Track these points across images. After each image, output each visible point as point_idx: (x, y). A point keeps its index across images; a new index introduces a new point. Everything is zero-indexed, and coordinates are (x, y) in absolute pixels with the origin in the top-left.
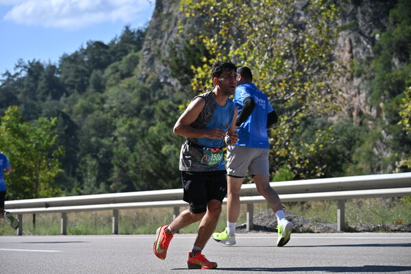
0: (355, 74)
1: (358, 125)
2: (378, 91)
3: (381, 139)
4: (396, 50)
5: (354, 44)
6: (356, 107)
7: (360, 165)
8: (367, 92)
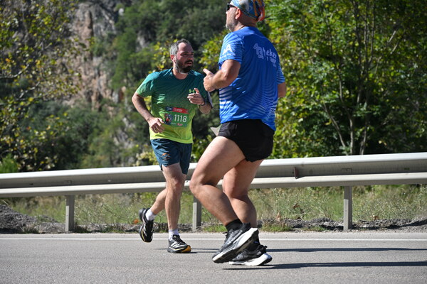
0: (95, 52)
1: (97, 110)
2: (121, 73)
3: (123, 128)
4: (142, 28)
5: (95, 18)
6: (95, 91)
7: (98, 157)
8: (108, 73)
